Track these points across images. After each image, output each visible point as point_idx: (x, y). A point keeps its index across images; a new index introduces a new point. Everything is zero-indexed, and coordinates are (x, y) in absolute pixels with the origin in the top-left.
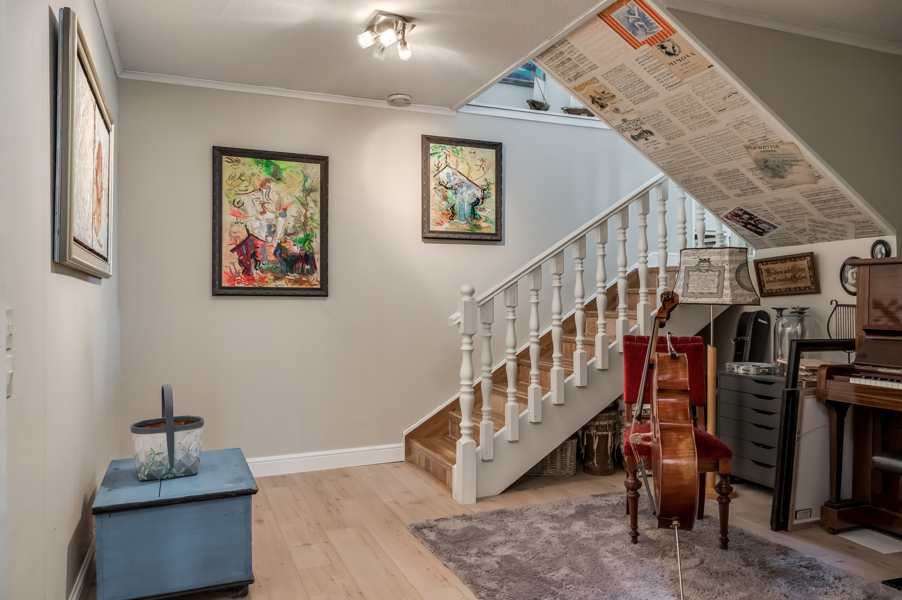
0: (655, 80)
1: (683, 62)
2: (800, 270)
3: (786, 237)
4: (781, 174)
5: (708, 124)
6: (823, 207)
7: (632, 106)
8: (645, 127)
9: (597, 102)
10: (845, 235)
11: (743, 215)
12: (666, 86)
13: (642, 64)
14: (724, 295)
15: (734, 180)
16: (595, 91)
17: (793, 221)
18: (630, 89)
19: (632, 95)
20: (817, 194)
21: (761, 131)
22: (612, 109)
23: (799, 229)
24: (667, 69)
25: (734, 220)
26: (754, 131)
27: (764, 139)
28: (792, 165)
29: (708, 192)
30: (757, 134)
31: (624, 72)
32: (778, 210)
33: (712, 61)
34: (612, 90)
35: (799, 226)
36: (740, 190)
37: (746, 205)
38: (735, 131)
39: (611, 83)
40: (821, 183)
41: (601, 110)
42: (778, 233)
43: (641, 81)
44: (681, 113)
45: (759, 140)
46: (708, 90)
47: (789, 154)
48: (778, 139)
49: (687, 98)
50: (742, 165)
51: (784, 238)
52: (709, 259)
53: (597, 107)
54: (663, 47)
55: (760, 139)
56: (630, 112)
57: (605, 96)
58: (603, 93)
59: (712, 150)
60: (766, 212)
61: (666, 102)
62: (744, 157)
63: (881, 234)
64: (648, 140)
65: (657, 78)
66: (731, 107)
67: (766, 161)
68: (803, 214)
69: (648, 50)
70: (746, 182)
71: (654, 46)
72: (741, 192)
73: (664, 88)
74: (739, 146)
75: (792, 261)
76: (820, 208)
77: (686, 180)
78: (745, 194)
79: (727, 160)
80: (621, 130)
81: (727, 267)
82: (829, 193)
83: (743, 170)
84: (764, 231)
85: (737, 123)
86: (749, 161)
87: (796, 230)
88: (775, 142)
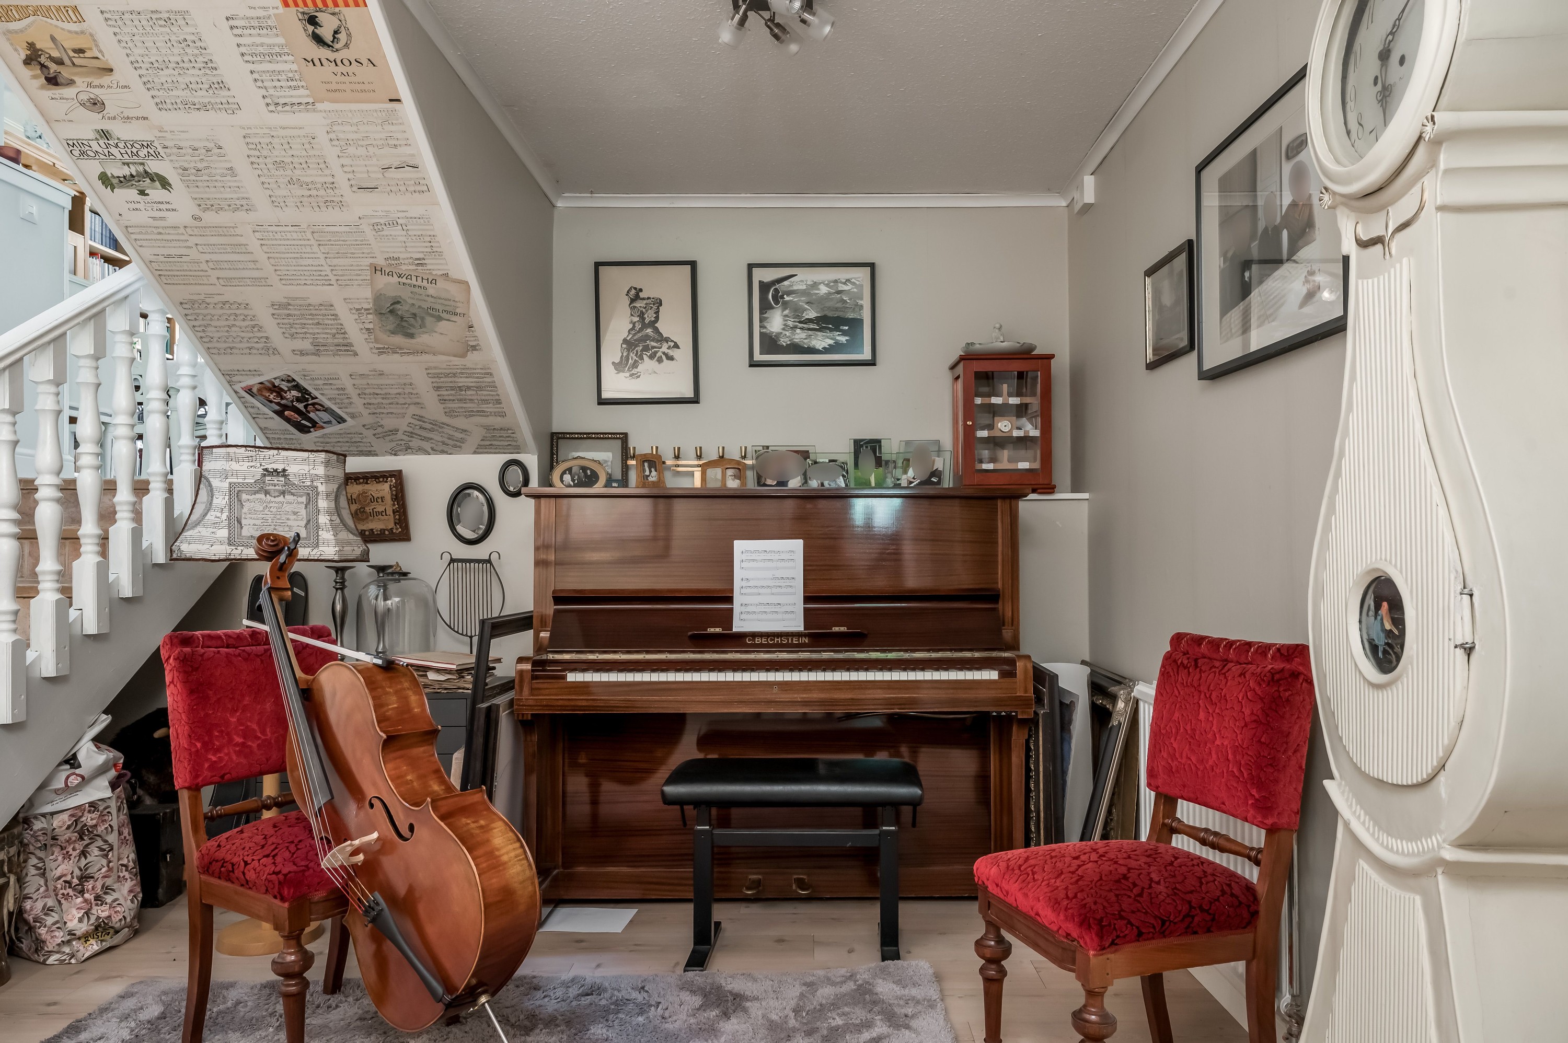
0: (251, 78)
1: (341, 68)
2: (374, 500)
3: (353, 440)
4: (412, 331)
5: (321, 204)
6: (451, 398)
7: (149, 108)
8: (154, 166)
9: (43, 66)
10: (460, 447)
11: (289, 390)
12: (268, 100)
13: (236, 31)
14: (321, 541)
15: (311, 322)
16: (53, 38)
17: (383, 413)
18: (166, 72)
19: (166, 86)
20: (454, 375)
21: (421, 247)
22: (84, 97)
23: (386, 429)
24: (294, 67)
25: (261, 398)
26: (407, 244)
27: (417, 262)
28: (440, 319)
29: (234, 335)
30: (409, 250)
31: (175, 29)
32: (367, 391)
33: (404, 90)
34: (112, 54)
35: (389, 423)
36: (312, 343)
37: (306, 373)
38: (370, 234)
39: (119, 37)
40: (473, 358)
41: (42, 87)
42: (342, 432)
43: (210, 65)
44: (270, 166)
45: (406, 262)
46: (361, 143)
47: (446, 300)
48: (443, 270)
49: (304, 140)
50: (345, 299)
51: (347, 442)
52: (284, 470)
53: (35, 77)
54: (312, 21)
55: (411, 261)
56: (134, 121)
57: (76, 61)
58: (81, 51)
59: (298, 255)
60: (341, 392)
61: (249, 131)
62: (359, 285)
63: (517, 451)
64: (148, 195)
65: (256, 76)
66: (388, 189)
67: (398, 302)
68: (409, 404)
69: (271, 12)
70: (334, 331)
71: (293, 9)
72: (313, 347)
73: (262, 103)
74: (359, 263)
75: (360, 483)
76: (446, 398)
77: (193, 302)
78: (317, 353)
79: (319, 282)
80: (76, 153)
81: (322, 488)
82: (476, 375)
83: (342, 310)
84: (314, 424)
85: (382, 221)
86: (364, 295)
87: (380, 430)
88: (434, 273)
